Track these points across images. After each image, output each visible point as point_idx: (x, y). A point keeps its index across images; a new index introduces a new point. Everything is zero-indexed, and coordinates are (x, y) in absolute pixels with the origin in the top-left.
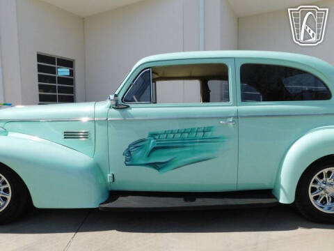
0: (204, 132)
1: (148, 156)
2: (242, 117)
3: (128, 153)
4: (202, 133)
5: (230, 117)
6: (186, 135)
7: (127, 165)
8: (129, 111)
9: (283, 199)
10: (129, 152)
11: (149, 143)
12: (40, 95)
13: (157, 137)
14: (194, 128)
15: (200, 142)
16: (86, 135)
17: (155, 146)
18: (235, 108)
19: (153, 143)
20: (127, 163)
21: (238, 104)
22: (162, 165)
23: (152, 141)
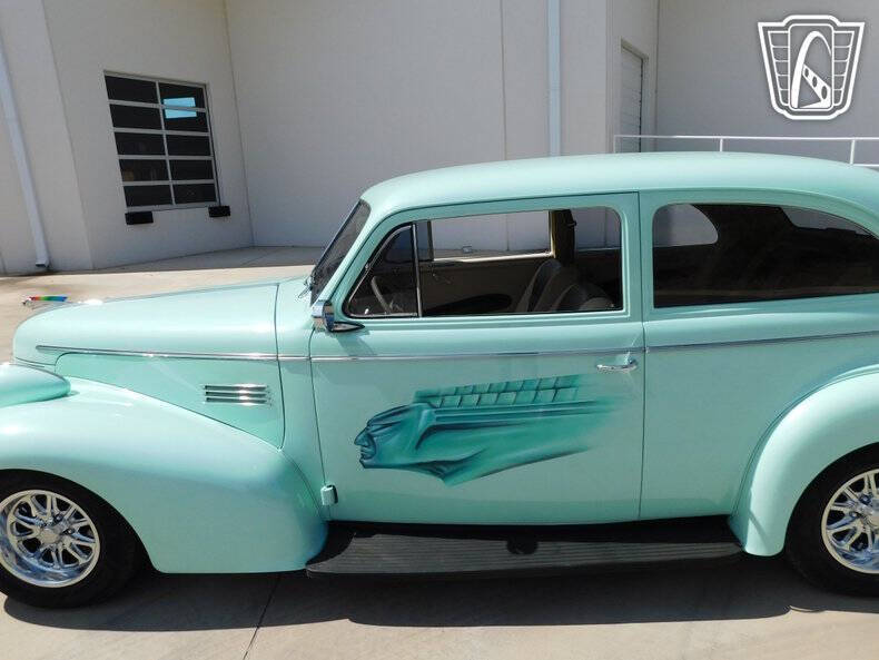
0: (556, 388)
1: (418, 446)
2: (655, 349)
3: (367, 438)
4: (552, 392)
5: (624, 351)
6: (511, 397)
7: (365, 466)
8: (363, 337)
9: (754, 545)
10: (370, 437)
11: (419, 417)
12: (126, 188)
13: (437, 403)
14: (532, 381)
15: (545, 413)
16: (259, 395)
17: (434, 423)
18: (636, 326)
19: (430, 415)
20: (365, 461)
21: (646, 315)
22: (452, 468)
23: (425, 412)
